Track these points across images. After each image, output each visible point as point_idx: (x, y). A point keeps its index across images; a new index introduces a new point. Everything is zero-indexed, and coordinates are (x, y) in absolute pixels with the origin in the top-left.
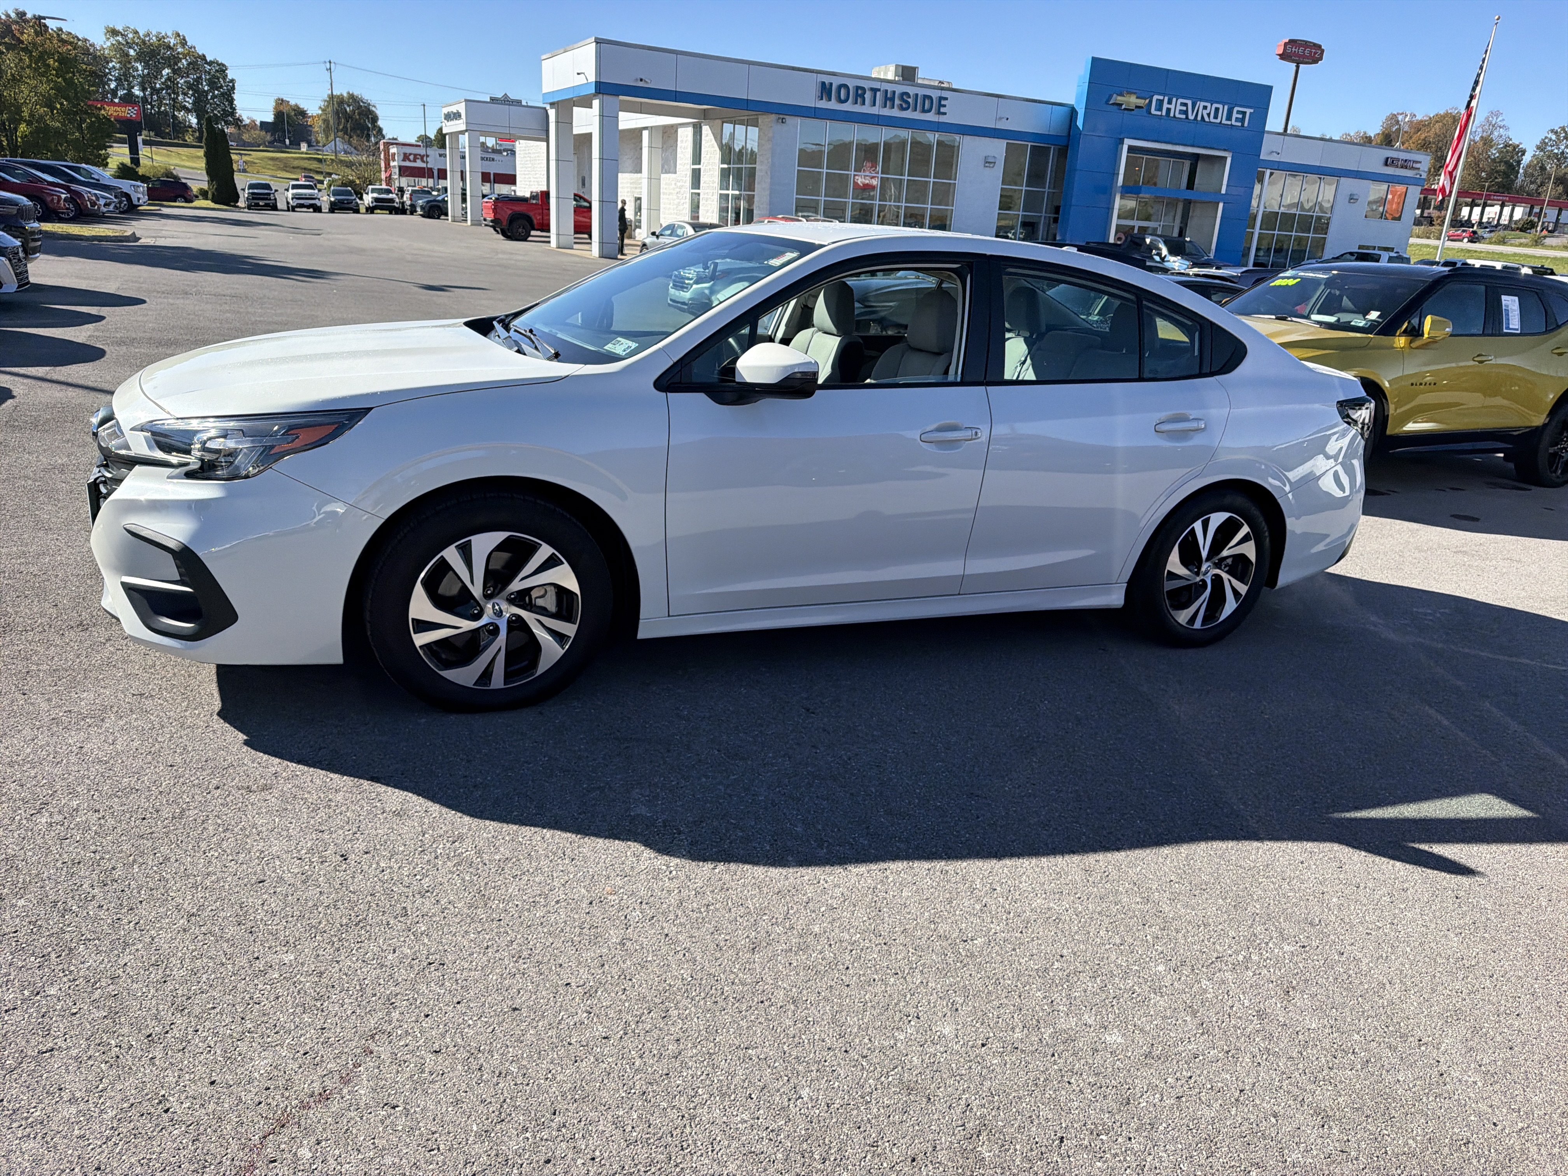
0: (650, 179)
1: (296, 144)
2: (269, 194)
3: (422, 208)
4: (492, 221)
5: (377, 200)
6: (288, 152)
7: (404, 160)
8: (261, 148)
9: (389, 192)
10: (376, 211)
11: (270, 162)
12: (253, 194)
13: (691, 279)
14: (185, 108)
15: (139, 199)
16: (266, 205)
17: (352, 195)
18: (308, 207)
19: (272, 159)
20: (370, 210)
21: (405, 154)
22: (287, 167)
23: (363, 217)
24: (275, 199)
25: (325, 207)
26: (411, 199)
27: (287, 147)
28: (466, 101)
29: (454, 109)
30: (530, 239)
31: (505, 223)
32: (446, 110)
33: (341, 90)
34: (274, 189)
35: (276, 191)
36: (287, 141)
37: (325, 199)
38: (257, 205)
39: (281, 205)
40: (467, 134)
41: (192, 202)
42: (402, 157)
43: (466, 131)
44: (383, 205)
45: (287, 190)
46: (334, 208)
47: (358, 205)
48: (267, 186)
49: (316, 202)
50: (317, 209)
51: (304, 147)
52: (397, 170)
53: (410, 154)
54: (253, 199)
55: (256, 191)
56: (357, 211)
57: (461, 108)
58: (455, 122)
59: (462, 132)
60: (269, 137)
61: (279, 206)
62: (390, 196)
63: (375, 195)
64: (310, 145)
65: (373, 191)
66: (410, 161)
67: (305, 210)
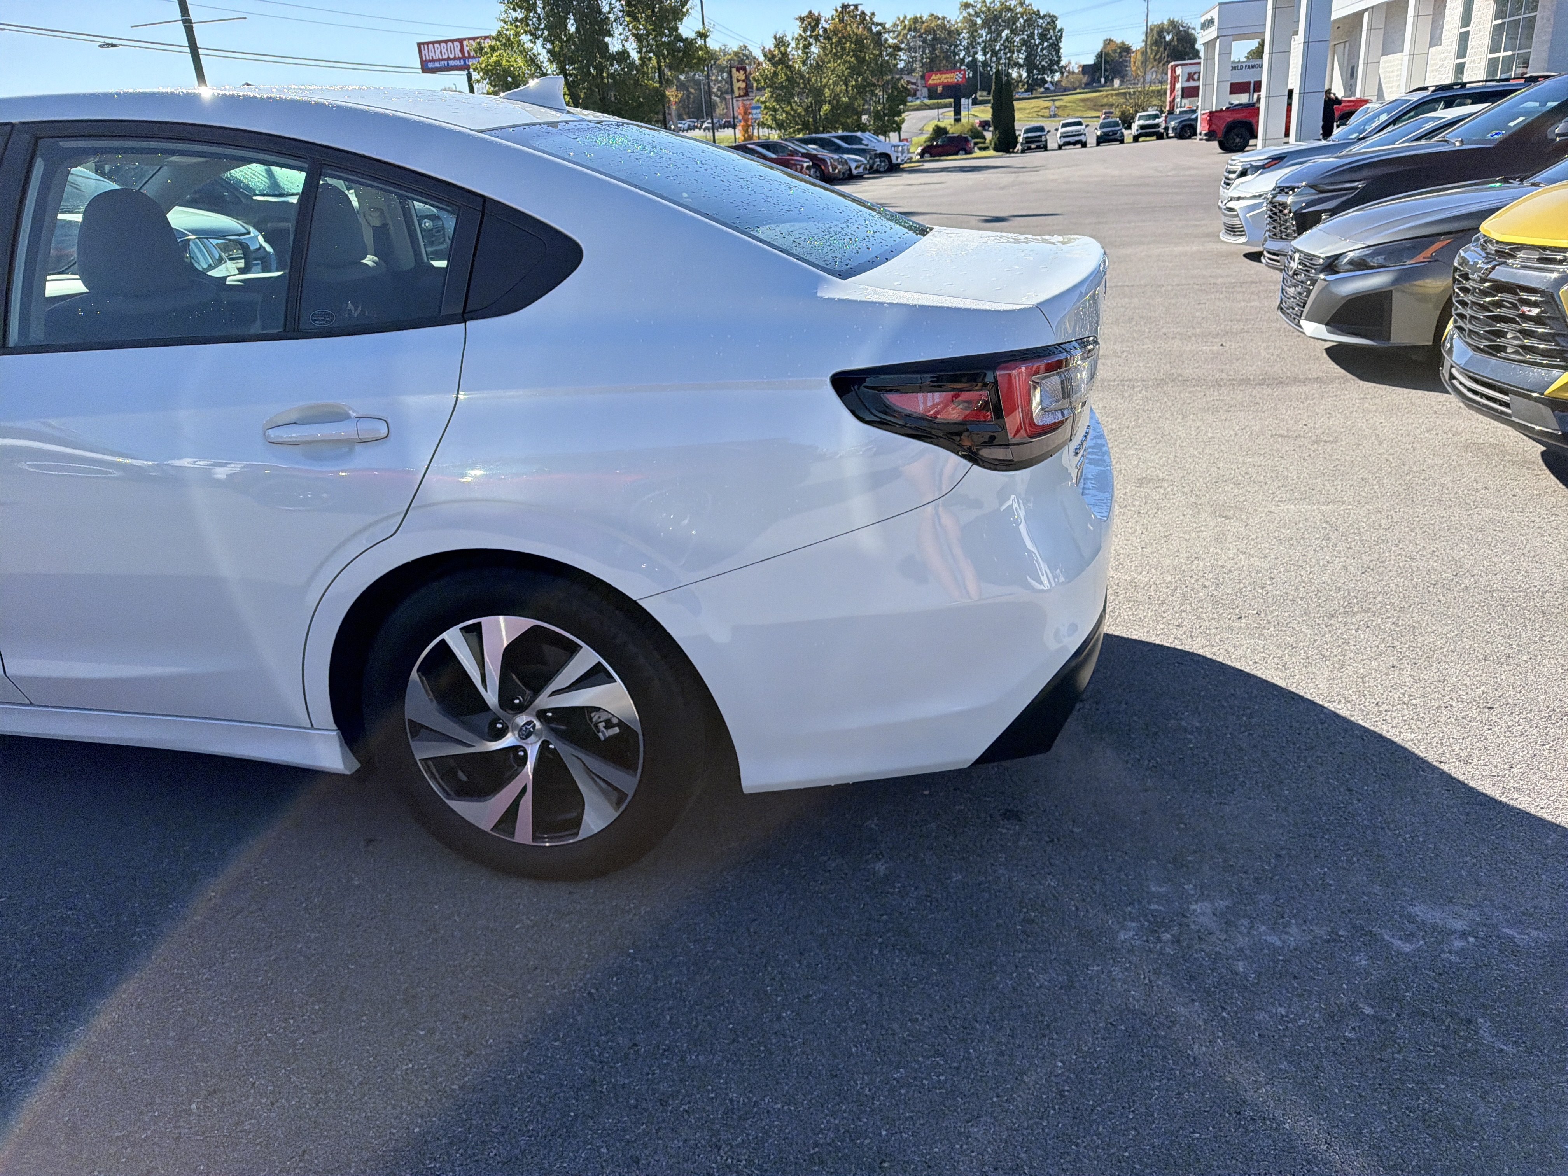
1: (1109, 81)
2: (1040, 136)
3: (1174, 129)
5: (1142, 127)
6: (1100, 91)
7: (1188, 80)
8: (1078, 91)
9: (1156, 116)
10: (1141, 139)
11: (1082, 104)
12: (1027, 138)
16: (1038, 147)
17: (1118, 125)
18: (1075, 143)
19: (1083, 100)
20: (1136, 139)
21: (1189, 74)
22: (1096, 106)
23: (1129, 147)
24: (1046, 141)
25: (1092, 140)
27: (1103, 86)
28: (1220, 4)
29: (1208, 17)
30: (1247, 148)
31: (1220, 134)
32: (1202, 20)
34: (1047, 129)
35: (1049, 132)
36: (1103, 80)
37: (1092, 133)
38: (1029, 148)
39: (1052, 144)
40: (1218, 41)
41: (970, 153)
42: (1187, 76)
43: (1218, 37)
44: (1150, 132)
45: (1057, 130)
46: (1101, 140)
47: (1122, 135)
48: (1041, 129)
49: (1082, 138)
50: (1084, 145)
51: (1117, 83)
52: (1180, 93)
53: (1195, 73)
54: (1027, 142)
55: (1029, 135)
56: (1122, 142)
57: (1215, 14)
58: (1210, 30)
59: (1215, 40)
60: (1085, 79)
61: (1049, 146)
62: (1157, 121)
63: (1142, 122)
64: (1122, 82)
65: (1140, 118)
66: (1194, 80)
67: (1071, 147)
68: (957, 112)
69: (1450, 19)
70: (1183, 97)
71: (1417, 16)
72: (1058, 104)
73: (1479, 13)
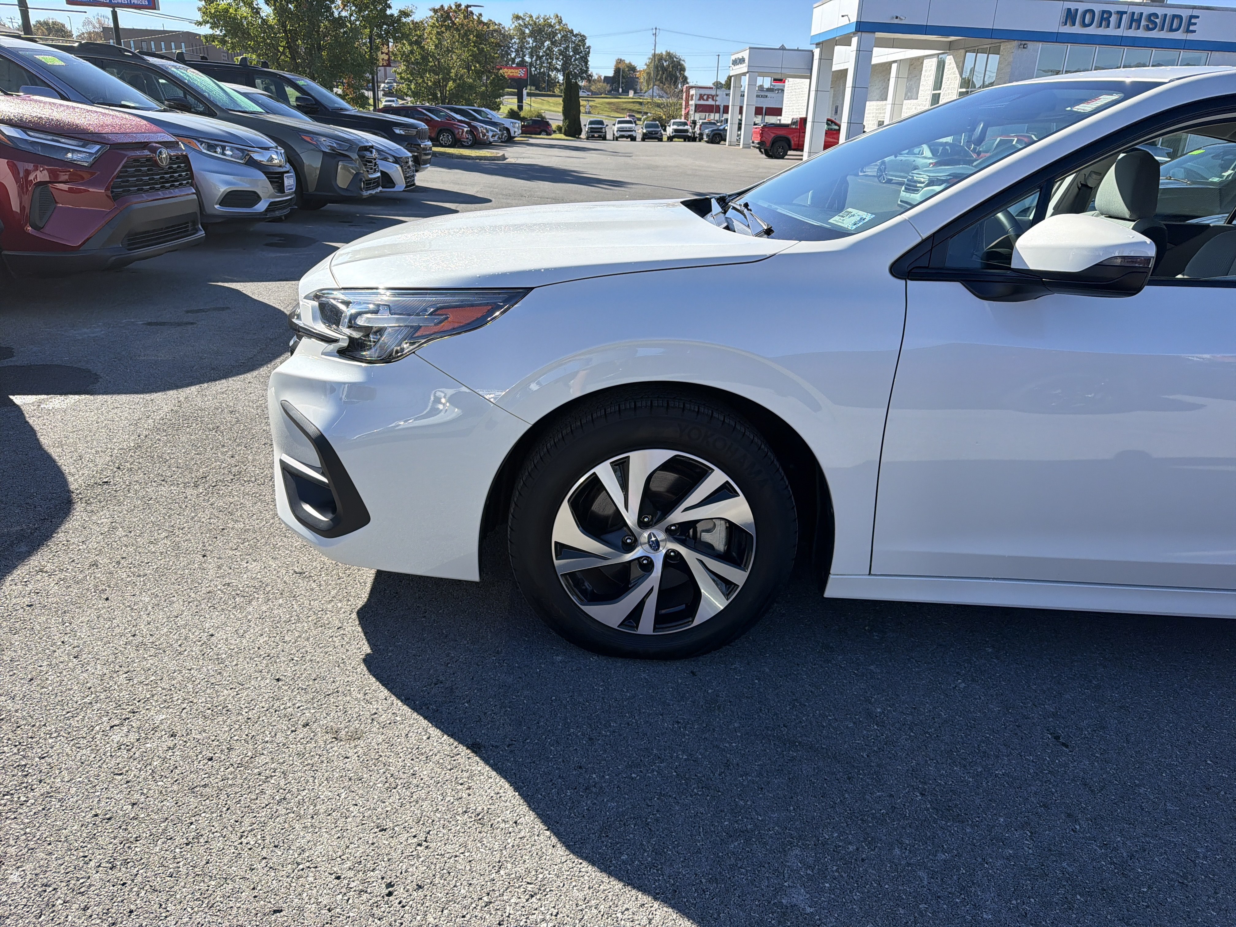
0: (893, 104)
1: (625, 92)
2: (601, 128)
3: (708, 135)
4: (758, 143)
5: (676, 131)
6: (620, 98)
7: (699, 100)
8: (603, 96)
9: (685, 124)
10: (674, 140)
11: (608, 106)
12: (591, 128)
13: (923, 183)
14: (556, 69)
15: (515, 132)
16: (600, 137)
17: (658, 128)
18: (627, 137)
19: (609, 103)
20: (670, 139)
21: (701, 95)
22: (618, 109)
23: (665, 145)
24: (606, 132)
25: (639, 137)
26: (700, 129)
27: (620, 95)
28: (750, 48)
29: (740, 56)
30: (786, 157)
31: (768, 144)
32: (733, 57)
33: (661, 50)
34: (605, 124)
35: (607, 125)
36: (620, 90)
37: (640, 131)
38: (593, 136)
39: (609, 136)
40: (748, 75)
41: (550, 135)
42: (698, 96)
43: (748, 72)
44: (681, 135)
45: (614, 125)
46: (645, 138)
47: (662, 135)
48: (601, 123)
49: (633, 133)
50: (633, 139)
51: (631, 94)
52: (693, 108)
53: (705, 95)
54: (591, 132)
55: (593, 126)
56: (660, 140)
57: (746, 55)
58: (740, 66)
59: (744, 74)
60: (608, 88)
61: (608, 137)
62: (686, 127)
63: (675, 127)
64: (635, 93)
65: (674, 124)
66: (704, 100)
67: (625, 139)
68: (520, 100)
69: (925, 83)
70: (695, 111)
71: (897, 77)
72: (591, 103)
73: (948, 82)
